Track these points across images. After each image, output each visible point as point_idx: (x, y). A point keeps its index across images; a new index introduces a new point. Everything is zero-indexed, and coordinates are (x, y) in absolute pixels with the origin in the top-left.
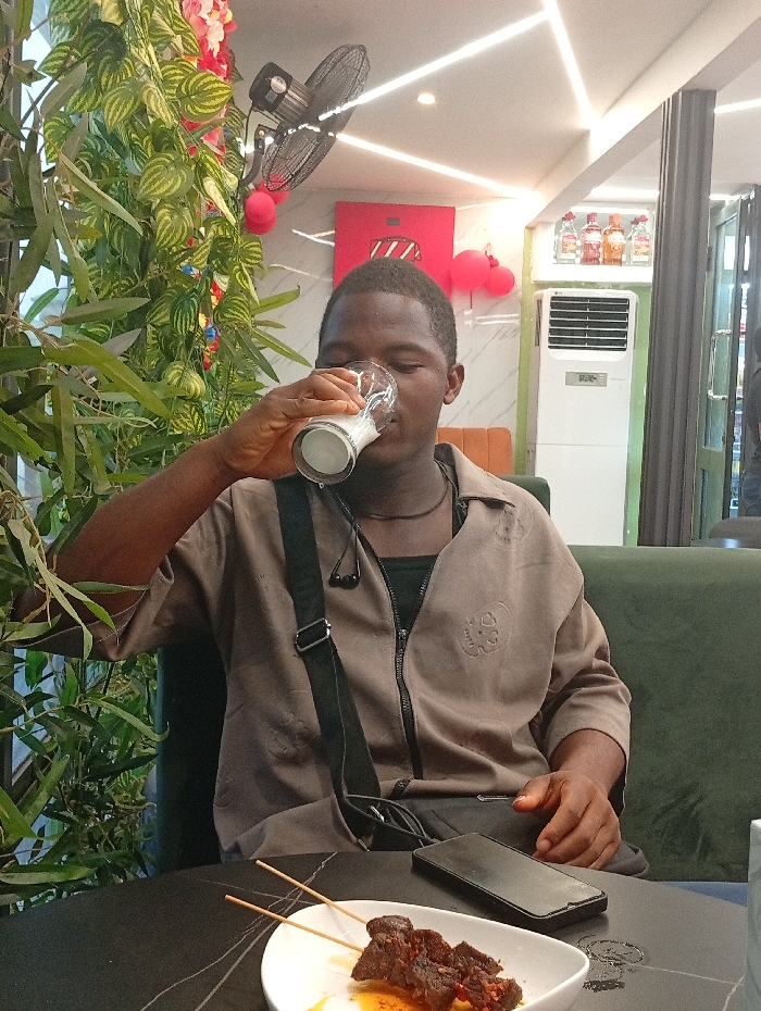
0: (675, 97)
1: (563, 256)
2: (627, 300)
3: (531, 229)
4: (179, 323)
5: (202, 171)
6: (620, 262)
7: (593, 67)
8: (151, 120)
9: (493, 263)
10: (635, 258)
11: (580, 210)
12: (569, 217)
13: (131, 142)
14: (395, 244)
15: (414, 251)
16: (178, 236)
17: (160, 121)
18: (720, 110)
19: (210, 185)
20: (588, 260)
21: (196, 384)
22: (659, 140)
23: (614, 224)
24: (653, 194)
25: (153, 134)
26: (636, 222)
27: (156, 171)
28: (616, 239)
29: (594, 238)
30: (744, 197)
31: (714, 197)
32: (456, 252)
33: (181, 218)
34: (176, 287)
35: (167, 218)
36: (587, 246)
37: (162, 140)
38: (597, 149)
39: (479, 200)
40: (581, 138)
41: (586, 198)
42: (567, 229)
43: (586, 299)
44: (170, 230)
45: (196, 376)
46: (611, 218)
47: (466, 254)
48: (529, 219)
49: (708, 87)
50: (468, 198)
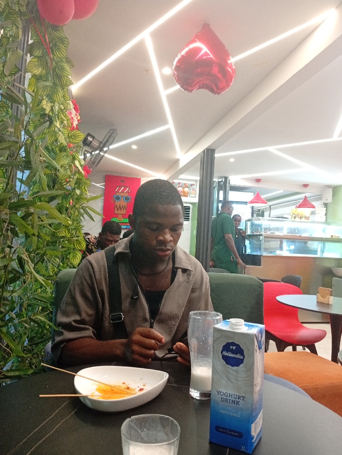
0: (204, 150)
2: (189, 207)
4: (64, 203)
5: (74, 158)
6: (187, 196)
7: (182, 141)
8: (59, 143)
10: (192, 195)
11: (176, 181)
13: (52, 149)
14: (123, 188)
15: (128, 190)
17: (62, 143)
18: (216, 155)
19: (76, 163)
22: (200, 162)
23: (186, 186)
24: (198, 178)
25: (60, 147)
26: (192, 185)
27: (60, 158)
28: (186, 190)
29: (180, 189)
30: (220, 180)
31: (214, 180)
33: (67, 172)
35: (62, 172)
37: (62, 149)
38: (182, 164)
39: (147, 177)
40: (177, 161)
41: (179, 178)
46: (185, 184)
49: (213, 148)
50: (144, 176)
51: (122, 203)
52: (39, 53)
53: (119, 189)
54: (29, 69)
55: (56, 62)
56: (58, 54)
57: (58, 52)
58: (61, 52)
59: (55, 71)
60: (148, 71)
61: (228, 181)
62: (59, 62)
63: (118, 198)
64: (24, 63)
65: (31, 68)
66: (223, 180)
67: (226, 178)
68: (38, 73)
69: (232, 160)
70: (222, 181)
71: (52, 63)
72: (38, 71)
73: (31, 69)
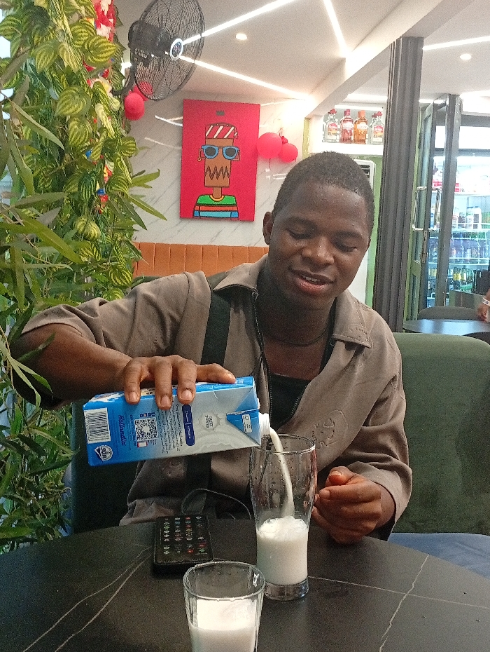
1: (329, 137)
2: (368, 166)
3: (308, 119)
4: (84, 193)
6: (363, 141)
7: (346, 20)
8: (66, 65)
9: (284, 140)
10: (374, 140)
11: (340, 107)
12: (333, 112)
13: (53, 79)
14: (221, 127)
15: (233, 132)
16: (83, 138)
17: (71, 67)
19: (100, 109)
20: (345, 140)
21: (94, 230)
23: (361, 117)
24: (384, 98)
25: (67, 74)
26: (375, 116)
27: (67, 99)
28: (362, 126)
29: (349, 125)
30: (440, 102)
31: (422, 101)
32: (261, 133)
33: (85, 126)
34: (82, 169)
35: (76, 127)
36: (344, 131)
37: (73, 79)
38: (350, 70)
39: (275, 100)
40: (340, 63)
42: (331, 120)
44: (77, 135)
45: (95, 225)
46: (359, 113)
47: (267, 135)
48: (306, 114)
49: (418, 35)
50: (268, 99)
61: (457, 104)
66: (448, 103)
67: (453, 98)
69: (466, 57)
70: (445, 104)
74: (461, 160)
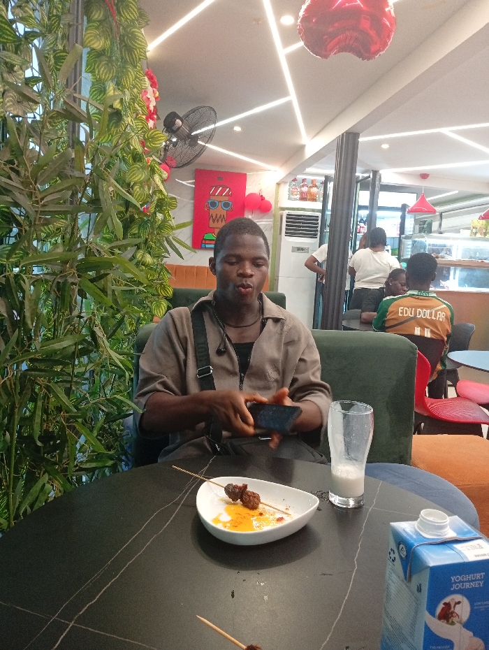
0: (343, 135)
1: (293, 197)
2: (318, 217)
3: (278, 184)
4: (142, 234)
5: (153, 171)
6: (315, 200)
7: (308, 121)
8: (132, 148)
9: (262, 198)
11: (300, 177)
12: (295, 180)
13: (123, 157)
14: (221, 188)
15: (229, 191)
16: (142, 198)
17: (135, 149)
18: (361, 140)
19: (157, 178)
20: (303, 199)
21: (149, 259)
23: (313, 184)
25: (133, 154)
27: (134, 171)
28: (314, 190)
29: (305, 189)
30: (366, 175)
31: (356, 174)
32: (247, 193)
33: (144, 189)
34: (140, 218)
35: (138, 190)
36: (302, 193)
37: (137, 158)
38: (309, 152)
39: (257, 171)
40: (302, 148)
41: (304, 172)
42: (294, 185)
43: (301, 216)
44: (139, 195)
45: (148, 256)
46: (312, 181)
47: (251, 195)
48: (278, 181)
49: (356, 131)
50: (252, 170)
51: (219, 211)
52: (99, 16)
53: (216, 191)
54: (87, 41)
55: (124, 28)
56: (126, 14)
57: (127, 12)
58: (130, 11)
59: (124, 41)
60: (260, 21)
61: (378, 177)
62: (128, 26)
63: (213, 204)
64: (79, 34)
65: (89, 39)
66: (371, 176)
67: (375, 173)
68: (100, 46)
69: (385, 146)
70: (369, 177)
71: (118, 28)
72: (98, 45)
73: (89, 42)
74: (379, 213)
